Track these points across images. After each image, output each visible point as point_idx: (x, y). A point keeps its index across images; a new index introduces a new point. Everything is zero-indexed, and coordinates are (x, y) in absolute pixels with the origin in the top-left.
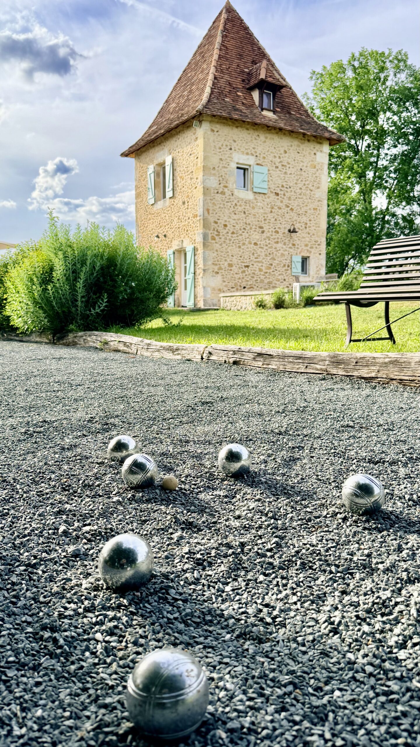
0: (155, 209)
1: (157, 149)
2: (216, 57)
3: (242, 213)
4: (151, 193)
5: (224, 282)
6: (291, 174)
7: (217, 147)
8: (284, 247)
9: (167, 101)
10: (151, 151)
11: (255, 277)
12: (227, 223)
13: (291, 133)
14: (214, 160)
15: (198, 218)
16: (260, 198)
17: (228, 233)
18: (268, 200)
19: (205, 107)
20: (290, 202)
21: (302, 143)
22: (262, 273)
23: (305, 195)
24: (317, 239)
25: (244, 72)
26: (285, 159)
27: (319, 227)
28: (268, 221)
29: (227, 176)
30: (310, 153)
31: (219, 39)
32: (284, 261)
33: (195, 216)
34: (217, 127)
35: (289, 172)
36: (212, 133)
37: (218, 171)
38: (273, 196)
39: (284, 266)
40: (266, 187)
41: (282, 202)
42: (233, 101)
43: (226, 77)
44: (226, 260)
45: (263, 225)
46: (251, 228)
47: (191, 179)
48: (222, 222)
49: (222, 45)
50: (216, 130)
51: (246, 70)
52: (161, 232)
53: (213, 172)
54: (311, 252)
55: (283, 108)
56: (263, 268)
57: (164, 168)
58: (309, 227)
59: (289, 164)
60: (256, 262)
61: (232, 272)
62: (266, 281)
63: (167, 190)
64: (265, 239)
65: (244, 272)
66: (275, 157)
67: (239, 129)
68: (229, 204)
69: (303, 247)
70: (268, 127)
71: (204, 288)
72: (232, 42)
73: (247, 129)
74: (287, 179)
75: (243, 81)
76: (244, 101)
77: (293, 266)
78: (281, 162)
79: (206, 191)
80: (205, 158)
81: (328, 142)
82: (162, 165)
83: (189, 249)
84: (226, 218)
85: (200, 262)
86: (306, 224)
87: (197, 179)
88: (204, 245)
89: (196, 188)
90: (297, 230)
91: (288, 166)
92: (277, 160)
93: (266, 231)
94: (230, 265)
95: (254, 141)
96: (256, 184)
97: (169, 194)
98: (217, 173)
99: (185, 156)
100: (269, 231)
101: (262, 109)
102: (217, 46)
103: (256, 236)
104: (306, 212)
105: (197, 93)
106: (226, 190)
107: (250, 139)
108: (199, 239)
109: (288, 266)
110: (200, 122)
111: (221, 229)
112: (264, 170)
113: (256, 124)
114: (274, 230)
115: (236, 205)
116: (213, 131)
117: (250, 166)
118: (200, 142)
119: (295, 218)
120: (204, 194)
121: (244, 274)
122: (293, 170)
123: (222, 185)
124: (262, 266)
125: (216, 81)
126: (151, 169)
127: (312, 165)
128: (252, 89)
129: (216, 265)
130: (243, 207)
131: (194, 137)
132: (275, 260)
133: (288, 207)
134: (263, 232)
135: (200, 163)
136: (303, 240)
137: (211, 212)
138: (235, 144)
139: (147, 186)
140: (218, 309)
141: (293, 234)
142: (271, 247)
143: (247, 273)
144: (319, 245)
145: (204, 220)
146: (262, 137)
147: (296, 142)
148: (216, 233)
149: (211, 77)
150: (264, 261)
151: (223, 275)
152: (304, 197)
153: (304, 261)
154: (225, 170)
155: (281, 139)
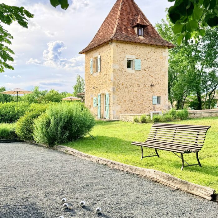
0: (93, 76)
1: (94, 52)
2: (119, 14)
3: (130, 79)
4: (91, 70)
5: (122, 108)
6: (151, 62)
7: (119, 52)
8: (149, 92)
9: (99, 31)
10: (91, 52)
11: (136, 105)
12: (123, 83)
13: (151, 45)
14: (118, 58)
15: (111, 81)
16: (138, 72)
17: (124, 87)
18: (141, 73)
19: (114, 36)
20: (151, 73)
21: (156, 49)
22: (139, 104)
23: (158, 70)
24: (164, 89)
25: (131, 20)
26: (149, 56)
27: (164, 83)
28: (141, 82)
29: (123, 64)
30: (160, 53)
31: (120, 6)
32: (149, 99)
33: (110, 80)
34: (119, 44)
35: (150, 61)
36: (117, 47)
37: (119, 62)
38: (144, 71)
39: (149, 100)
40: (141, 68)
41: (147, 73)
42: (126, 33)
43: (123, 23)
44: (123, 99)
45: (139, 83)
46: (134, 85)
47: (108, 65)
48: (121, 83)
49: (122, 9)
50: (118, 45)
51: (132, 19)
52: (95, 86)
53: (117, 62)
54: (161, 94)
55: (148, 34)
56: (140, 102)
57: (97, 59)
58: (160, 83)
59: (150, 57)
60: (136, 99)
61: (125, 104)
62: (141, 107)
63: (98, 69)
64: (140, 89)
65: (131, 103)
66: (144, 55)
67: (129, 44)
68: (124, 75)
69: (158, 92)
70: (141, 43)
71: (113, 111)
72: (126, 7)
73: (132, 44)
74: (149, 64)
75: (131, 23)
76: (131, 33)
77: (153, 100)
78: (147, 57)
79: (114, 70)
80: (114, 57)
81: (168, 47)
82: (96, 58)
83: (107, 93)
84: (123, 81)
85: (111, 99)
86: (159, 82)
87: (110, 65)
88: (113, 92)
89: (110, 69)
90: (154, 85)
91: (150, 58)
92: (145, 56)
93: (141, 86)
94: (125, 101)
95: (135, 49)
96: (136, 67)
97: (99, 70)
98: (119, 63)
99: (105, 55)
100: (142, 86)
101: (138, 36)
102: (119, 9)
103: (136, 88)
104: (158, 77)
105: (111, 29)
106: (123, 70)
107: (133, 48)
108: (111, 90)
109: (151, 100)
110: (112, 42)
111: (121, 86)
112: (139, 60)
113: (135, 42)
114: (144, 85)
115: (127, 75)
116: (117, 46)
117: (133, 59)
118: (112, 50)
119: (154, 80)
120: (113, 72)
121: (131, 104)
122: (152, 60)
123: (121, 68)
124: (139, 101)
125: (119, 25)
126: (91, 60)
127: (160, 57)
128: (134, 27)
129: (119, 101)
130: (130, 76)
131: (109, 48)
132: (145, 98)
133: (150, 75)
134: (139, 86)
135: (112, 59)
136: (157, 89)
137: (116, 79)
138: (127, 51)
139: (90, 66)
140: (118, 121)
141: (152, 87)
142: (143, 93)
143: (132, 104)
144: (165, 91)
145: (113, 82)
146: (138, 47)
147: (153, 49)
148: (118, 87)
149: (117, 23)
150: (140, 98)
151: (121, 105)
152: (158, 71)
153: (158, 98)
154: (122, 61)
155: (147, 47)
